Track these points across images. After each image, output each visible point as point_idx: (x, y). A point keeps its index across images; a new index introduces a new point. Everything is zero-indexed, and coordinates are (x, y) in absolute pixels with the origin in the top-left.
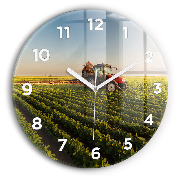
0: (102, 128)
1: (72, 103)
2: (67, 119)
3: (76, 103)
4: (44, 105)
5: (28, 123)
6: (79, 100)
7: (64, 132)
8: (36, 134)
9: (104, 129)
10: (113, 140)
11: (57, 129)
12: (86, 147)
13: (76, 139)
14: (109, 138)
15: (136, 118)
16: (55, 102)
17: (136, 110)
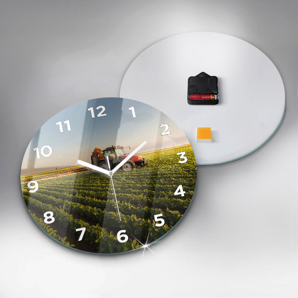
0: (124, 209)
1: (85, 191)
2: (82, 207)
3: (90, 190)
4: (54, 198)
5: (39, 218)
6: (92, 186)
7: (80, 220)
8: (49, 228)
9: (128, 210)
10: (140, 219)
11: (72, 219)
12: (109, 232)
13: (96, 226)
14: (135, 218)
15: (163, 192)
16: (65, 193)
17: (161, 184)
